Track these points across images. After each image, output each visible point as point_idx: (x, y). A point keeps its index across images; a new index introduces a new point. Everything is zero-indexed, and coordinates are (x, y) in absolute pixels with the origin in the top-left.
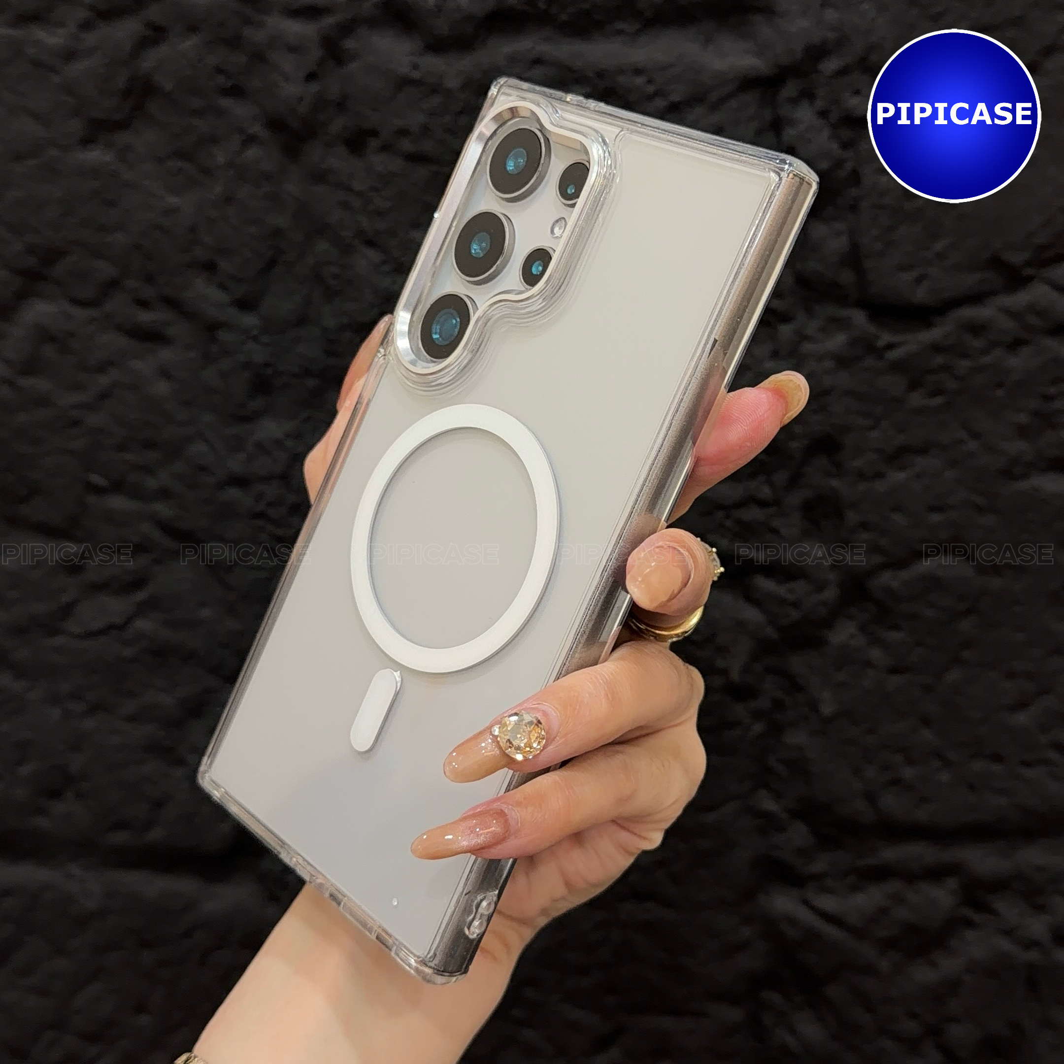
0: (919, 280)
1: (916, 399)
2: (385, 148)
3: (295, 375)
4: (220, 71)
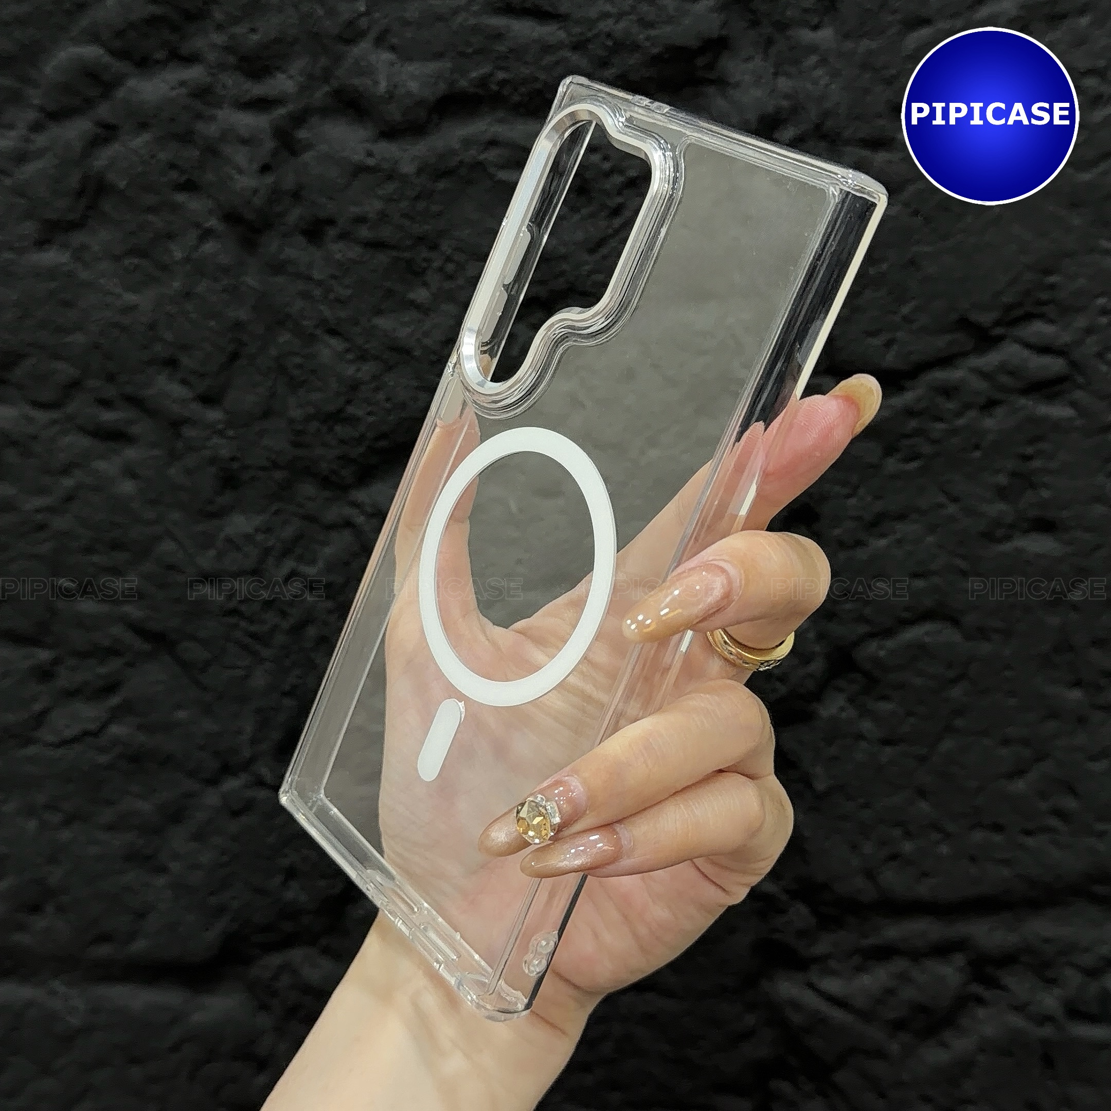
0: (888, 344)
1: (892, 464)
2: (343, 236)
3: (263, 469)
4: (173, 166)
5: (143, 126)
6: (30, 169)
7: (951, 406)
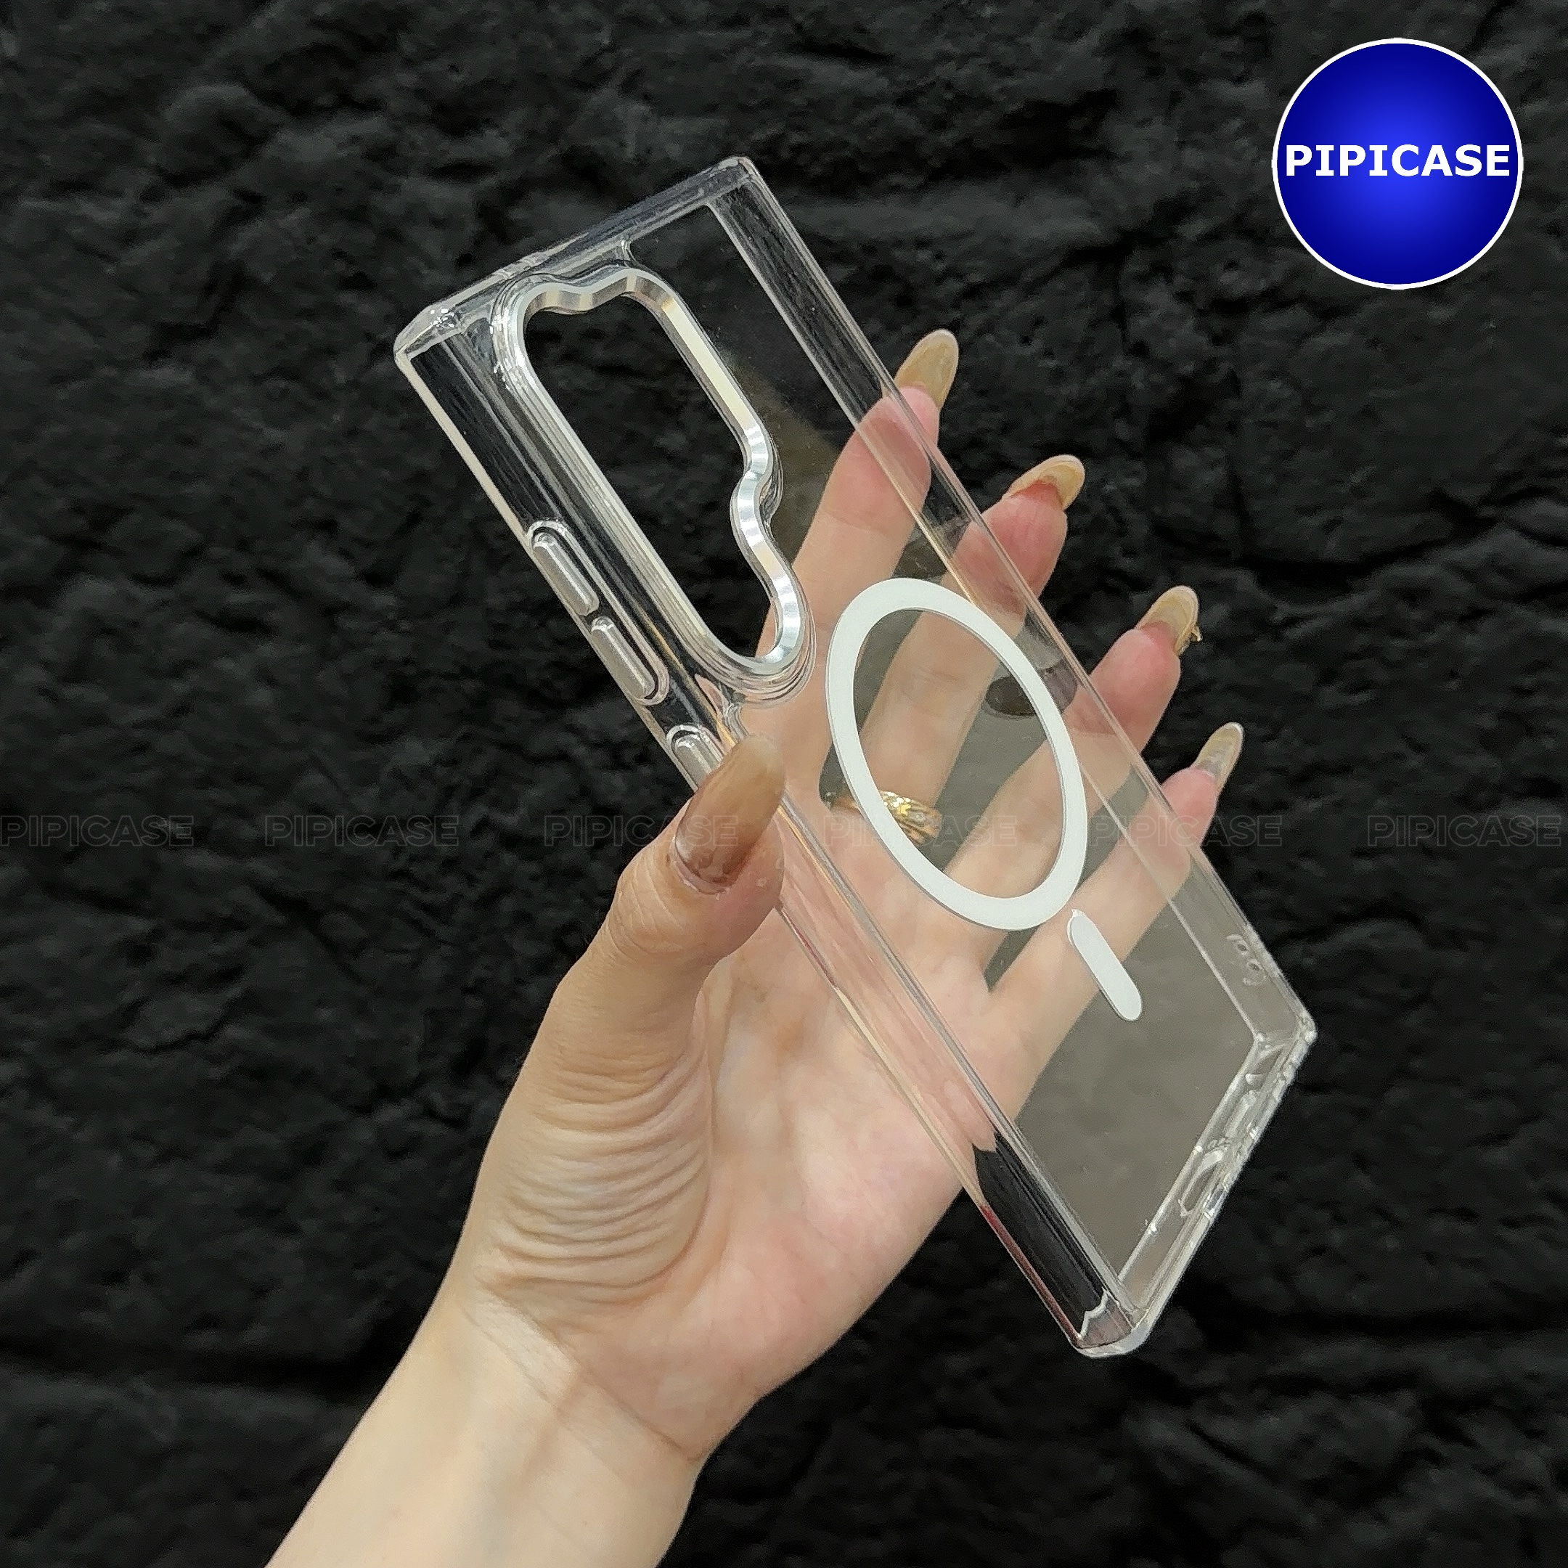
0: (1330, 526)
1: (1331, 696)
3: (448, 676)
4: (338, 254)
5: (299, 198)
6: (140, 254)
7: (1417, 615)
